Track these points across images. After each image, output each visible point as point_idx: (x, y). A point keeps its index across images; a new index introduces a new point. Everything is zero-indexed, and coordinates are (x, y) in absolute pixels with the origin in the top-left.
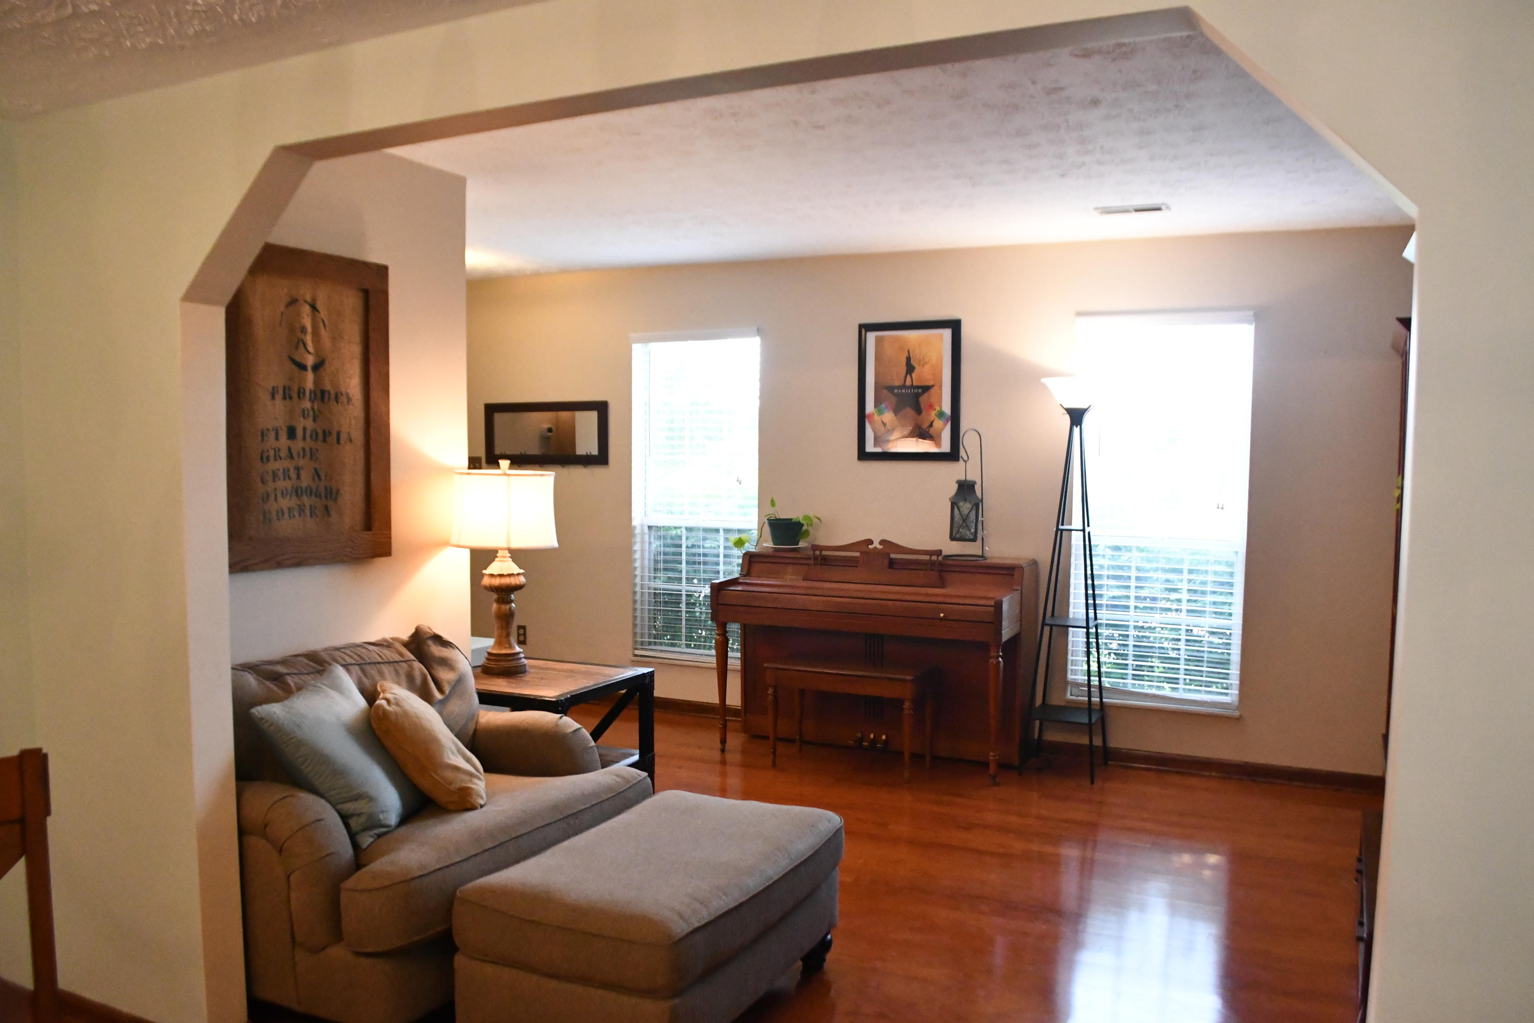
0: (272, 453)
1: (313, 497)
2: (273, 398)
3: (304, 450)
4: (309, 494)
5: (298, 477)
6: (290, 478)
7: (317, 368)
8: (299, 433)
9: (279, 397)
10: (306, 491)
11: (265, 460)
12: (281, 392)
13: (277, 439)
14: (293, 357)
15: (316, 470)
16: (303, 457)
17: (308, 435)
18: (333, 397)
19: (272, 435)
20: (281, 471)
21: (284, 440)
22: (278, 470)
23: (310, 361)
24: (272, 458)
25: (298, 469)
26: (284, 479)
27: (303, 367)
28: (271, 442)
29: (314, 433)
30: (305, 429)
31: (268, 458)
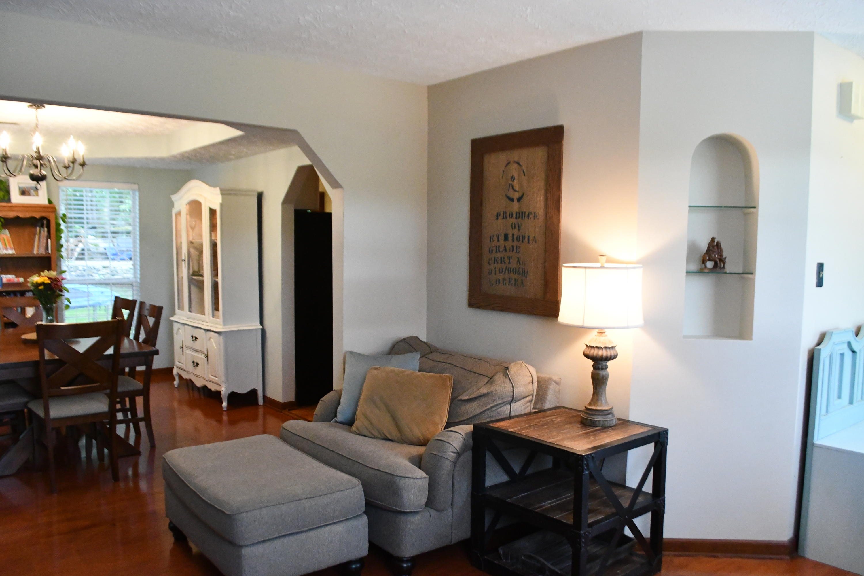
0: (494, 249)
1: (516, 274)
2: (497, 219)
3: (513, 247)
4: (514, 273)
5: (509, 263)
6: (505, 263)
7: (519, 200)
8: (510, 237)
9: (500, 218)
10: (513, 270)
11: (491, 252)
12: (502, 215)
13: (498, 241)
14: (508, 195)
15: (518, 258)
16: (513, 251)
17: (515, 238)
18: (527, 215)
19: (495, 239)
20: (500, 258)
21: (502, 241)
22: (498, 258)
23: (516, 196)
24: (494, 251)
25: (509, 258)
26: (501, 263)
27: (512, 200)
28: (495, 242)
29: (518, 237)
30: (513, 235)
31: (492, 251)
